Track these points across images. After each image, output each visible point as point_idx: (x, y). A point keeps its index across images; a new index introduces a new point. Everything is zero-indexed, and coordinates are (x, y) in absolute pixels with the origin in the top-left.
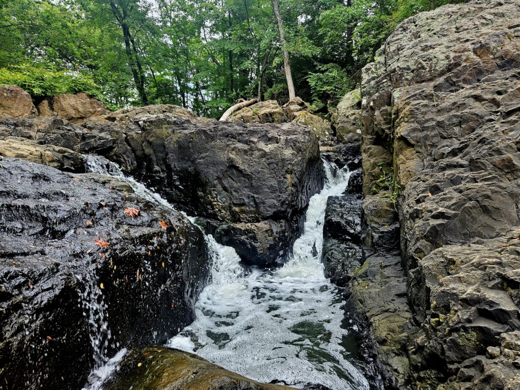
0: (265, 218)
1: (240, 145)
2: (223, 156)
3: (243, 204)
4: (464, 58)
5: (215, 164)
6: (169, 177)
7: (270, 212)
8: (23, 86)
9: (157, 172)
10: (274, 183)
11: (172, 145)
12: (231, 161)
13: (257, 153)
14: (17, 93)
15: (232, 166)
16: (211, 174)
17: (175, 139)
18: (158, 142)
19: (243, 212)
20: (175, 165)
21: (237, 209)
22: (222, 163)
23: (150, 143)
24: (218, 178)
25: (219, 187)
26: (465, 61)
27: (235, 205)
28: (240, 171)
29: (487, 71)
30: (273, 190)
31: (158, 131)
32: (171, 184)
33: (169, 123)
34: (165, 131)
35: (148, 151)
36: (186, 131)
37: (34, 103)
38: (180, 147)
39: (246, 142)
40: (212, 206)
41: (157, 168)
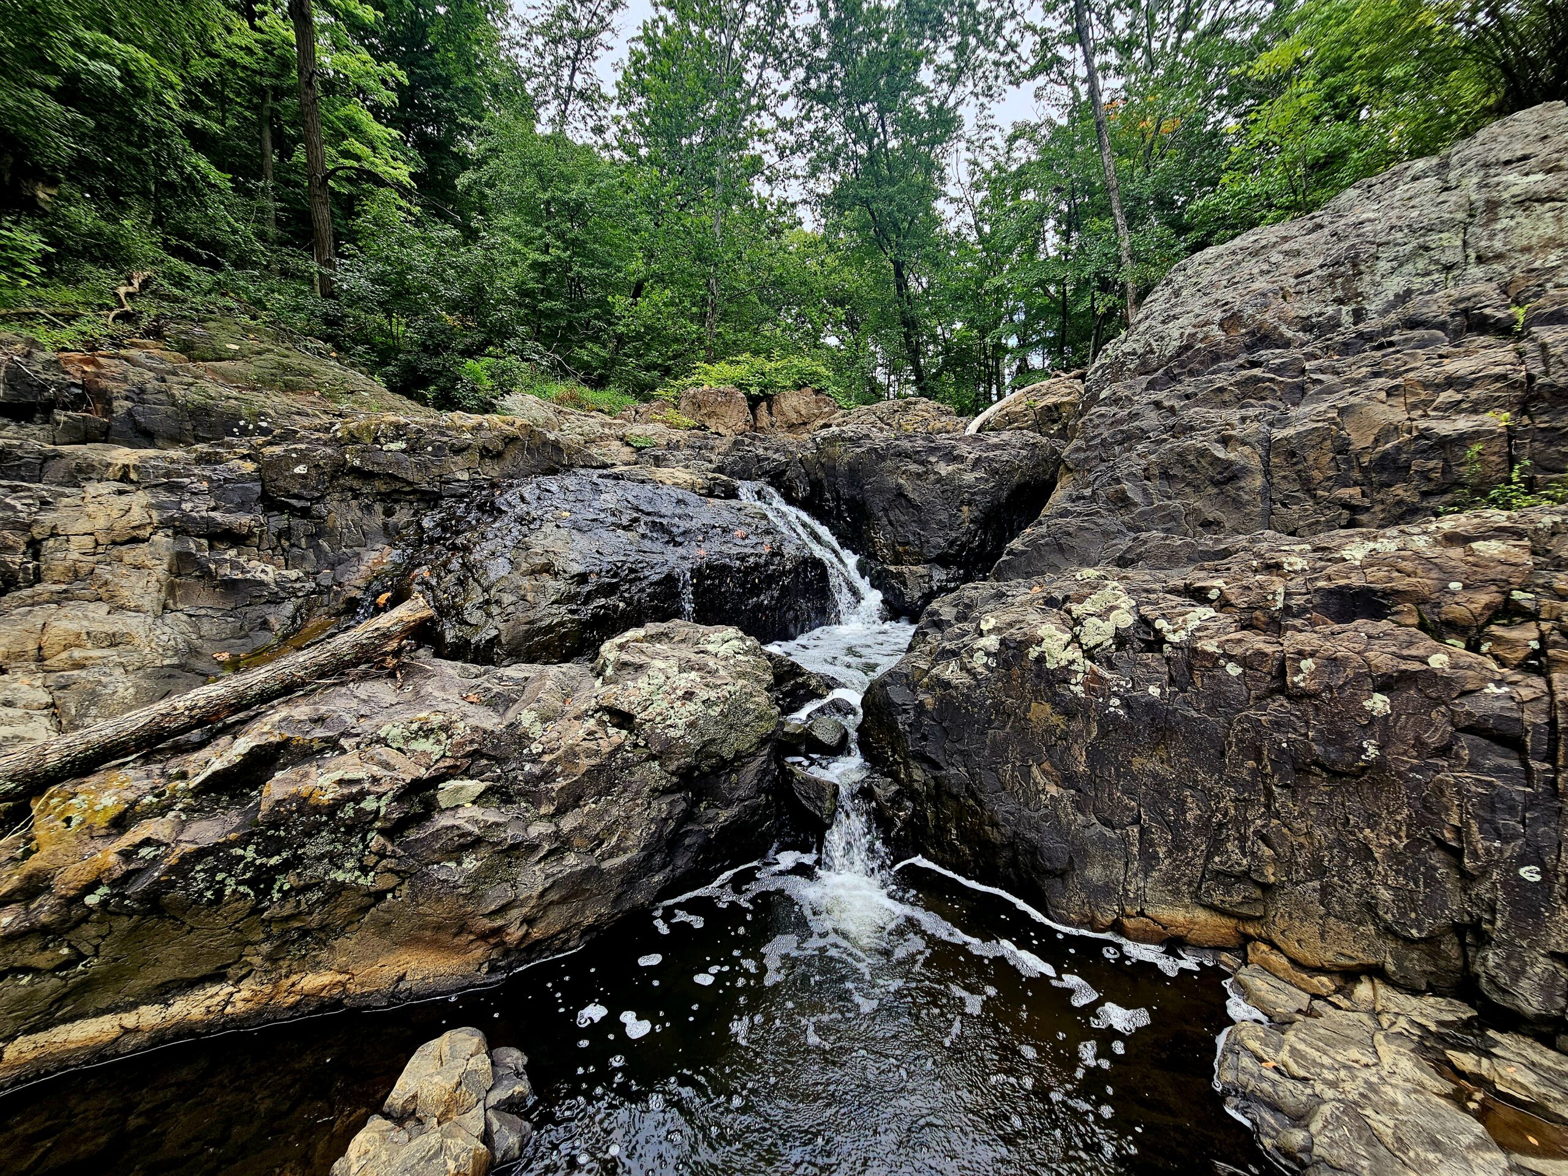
0: (927, 562)
1: (914, 467)
2: (892, 481)
3: (908, 543)
4: (1200, 336)
5: (881, 491)
6: (838, 507)
7: (934, 553)
8: (740, 386)
9: (827, 500)
10: (943, 517)
11: (842, 468)
12: (899, 487)
13: (932, 477)
14: (732, 395)
15: (900, 494)
16: (877, 504)
17: (846, 460)
18: (831, 463)
19: (906, 552)
20: (845, 492)
21: (901, 549)
22: (890, 490)
23: (822, 465)
24: (884, 509)
25: (884, 521)
26: (1202, 341)
27: (900, 544)
28: (909, 500)
29: (1227, 355)
30: (942, 526)
31: (830, 450)
32: (840, 517)
33: (843, 439)
34: (838, 449)
35: (821, 475)
36: (858, 450)
37: (750, 407)
38: (850, 470)
39: (922, 463)
40: (874, 543)
41: (828, 495)
